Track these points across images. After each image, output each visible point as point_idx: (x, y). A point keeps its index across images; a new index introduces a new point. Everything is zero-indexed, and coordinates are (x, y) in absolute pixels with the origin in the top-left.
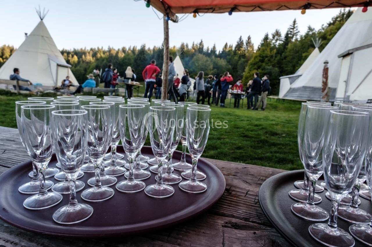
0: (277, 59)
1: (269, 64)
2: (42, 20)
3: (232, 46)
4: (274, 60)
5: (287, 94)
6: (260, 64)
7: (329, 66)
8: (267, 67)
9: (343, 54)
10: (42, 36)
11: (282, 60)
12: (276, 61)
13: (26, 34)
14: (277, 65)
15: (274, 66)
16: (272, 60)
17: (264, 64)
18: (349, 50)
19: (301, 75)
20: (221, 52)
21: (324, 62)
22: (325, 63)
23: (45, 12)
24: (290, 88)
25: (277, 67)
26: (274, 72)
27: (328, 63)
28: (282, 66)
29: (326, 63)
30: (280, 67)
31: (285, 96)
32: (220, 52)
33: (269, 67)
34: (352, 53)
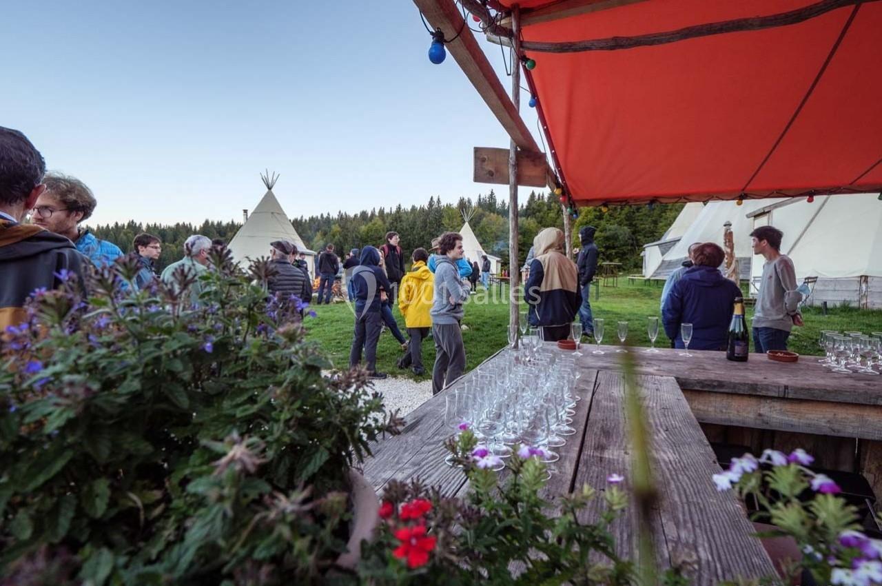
0: (623, 212)
1: (612, 221)
2: (270, 188)
3: (543, 197)
4: (620, 214)
5: (659, 271)
6: (597, 221)
7: (733, 229)
8: (608, 226)
9: (754, 212)
10: (272, 213)
11: (634, 212)
12: (623, 217)
13: (245, 211)
14: (625, 223)
15: (620, 224)
16: (616, 214)
17: (603, 222)
18: (764, 208)
19: (679, 240)
20: (525, 207)
21: (724, 223)
22: (725, 225)
23: (275, 178)
24: (663, 262)
25: (626, 225)
26: (621, 234)
27: (730, 225)
28: (634, 223)
29: (728, 225)
30: (630, 225)
31: (656, 273)
32: (522, 206)
33: (612, 227)
34: (768, 212)
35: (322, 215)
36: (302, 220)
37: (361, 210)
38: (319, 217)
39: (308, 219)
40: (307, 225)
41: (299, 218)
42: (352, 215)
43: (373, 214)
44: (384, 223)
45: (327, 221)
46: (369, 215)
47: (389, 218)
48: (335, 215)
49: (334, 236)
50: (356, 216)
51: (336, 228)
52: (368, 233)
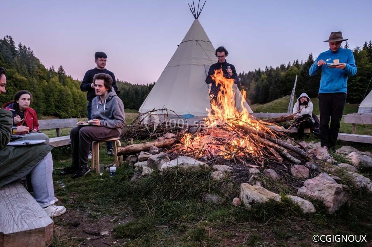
2: (196, 18)
10: (197, 41)
35: (256, 70)
36: (243, 74)
37: (281, 64)
38: (254, 71)
39: (247, 73)
40: (246, 77)
41: (242, 73)
42: (275, 68)
43: (289, 66)
44: (299, 69)
45: (259, 72)
46: (286, 67)
47: (302, 66)
48: (263, 69)
49: (263, 81)
50: (277, 68)
51: (264, 76)
52: (286, 77)
